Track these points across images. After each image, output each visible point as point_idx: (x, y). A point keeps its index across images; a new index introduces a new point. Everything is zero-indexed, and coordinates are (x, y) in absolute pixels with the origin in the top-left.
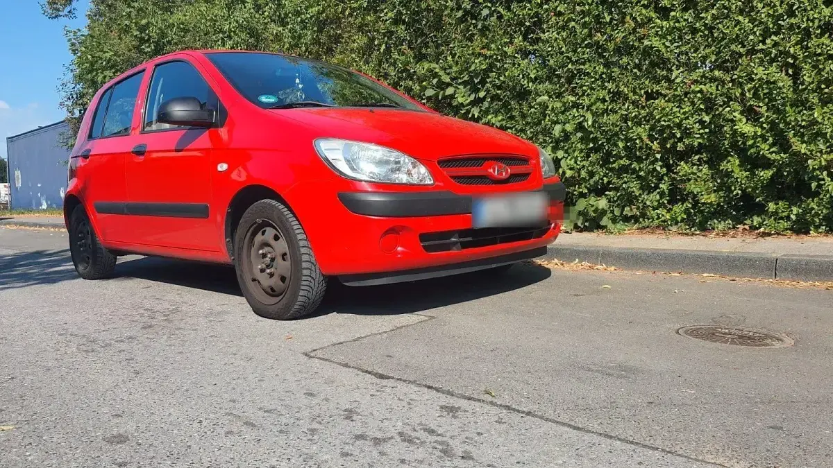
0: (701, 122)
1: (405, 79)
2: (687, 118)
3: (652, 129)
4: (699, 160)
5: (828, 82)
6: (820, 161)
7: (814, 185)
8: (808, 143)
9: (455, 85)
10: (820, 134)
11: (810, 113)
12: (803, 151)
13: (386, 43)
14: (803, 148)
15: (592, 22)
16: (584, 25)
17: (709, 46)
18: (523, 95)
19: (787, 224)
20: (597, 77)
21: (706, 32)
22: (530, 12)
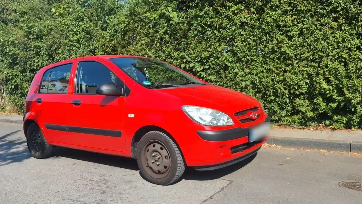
0: (306, 83)
1: (169, 58)
2: (300, 81)
3: (285, 85)
4: (304, 97)
5: (359, 70)
6: (357, 101)
7: (353, 110)
8: (352, 93)
9: (194, 62)
10: (357, 90)
11: (353, 81)
12: (350, 97)
13: (160, 43)
14: (350, 96)
15: (257, 39)
16: (254, 41)
17: (308, 52)
18: (226, 68)
19: (342, 125)
20: (260, 62)
21: (308, 47)
22: (229, 34)
